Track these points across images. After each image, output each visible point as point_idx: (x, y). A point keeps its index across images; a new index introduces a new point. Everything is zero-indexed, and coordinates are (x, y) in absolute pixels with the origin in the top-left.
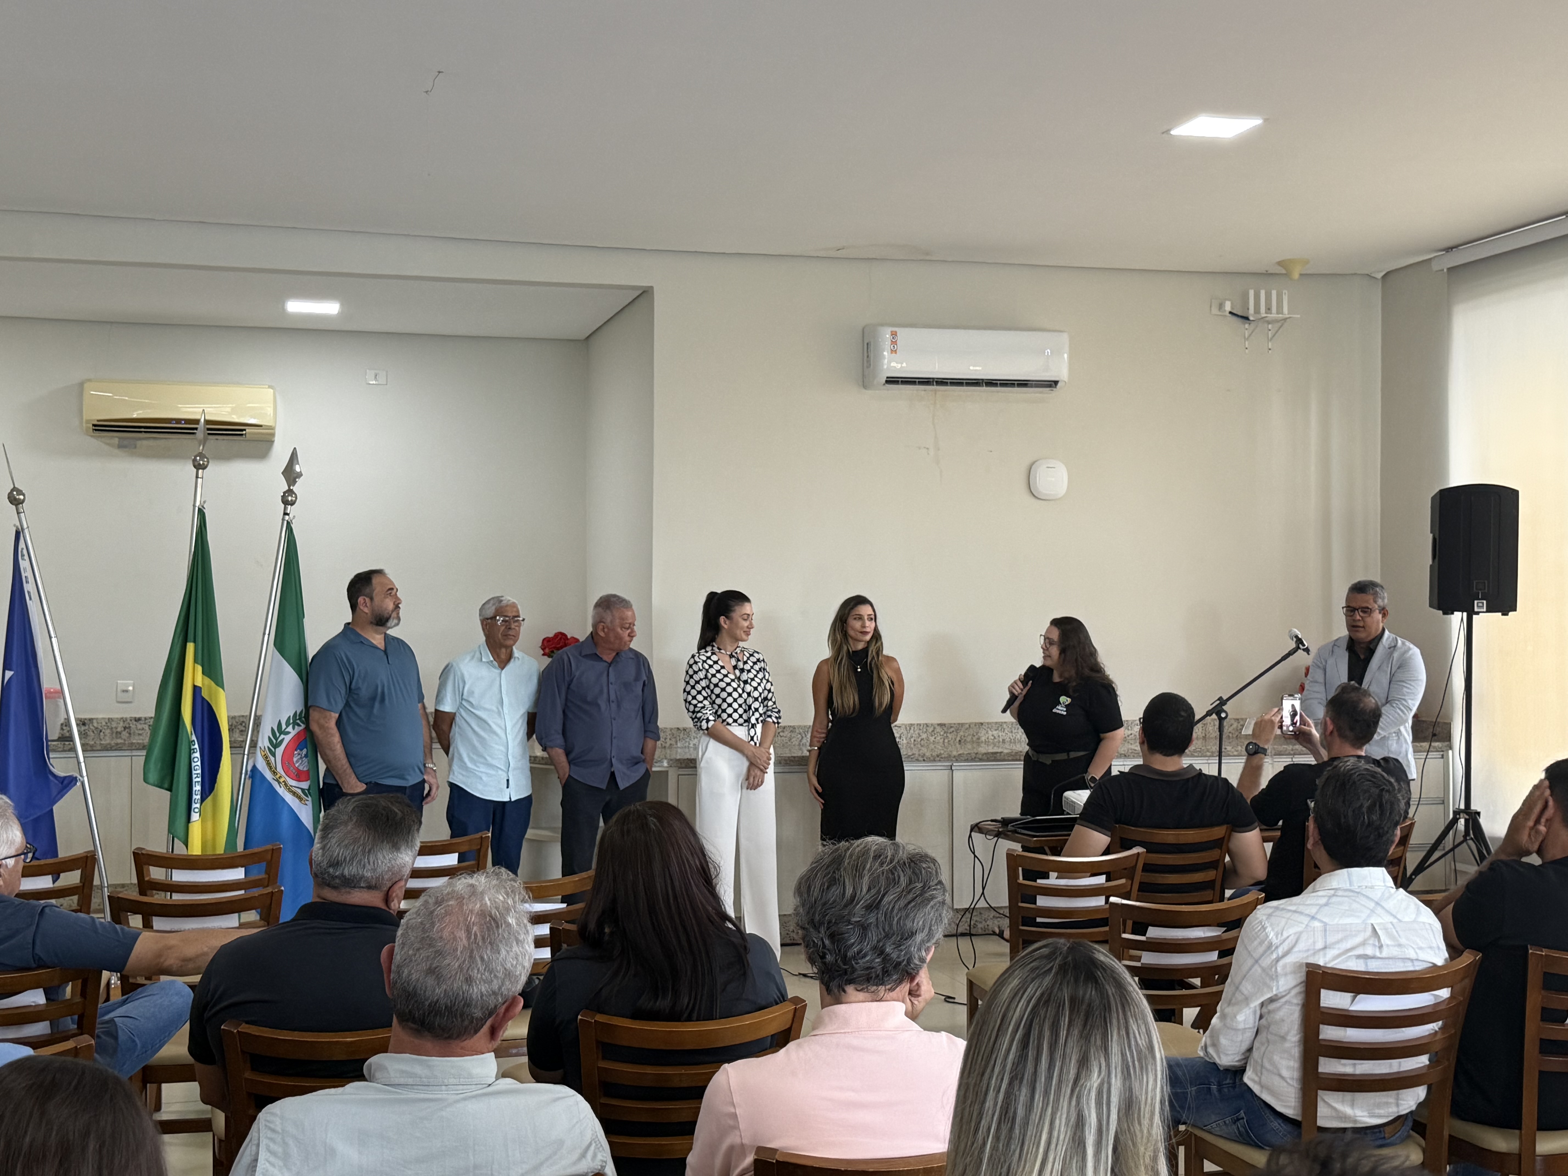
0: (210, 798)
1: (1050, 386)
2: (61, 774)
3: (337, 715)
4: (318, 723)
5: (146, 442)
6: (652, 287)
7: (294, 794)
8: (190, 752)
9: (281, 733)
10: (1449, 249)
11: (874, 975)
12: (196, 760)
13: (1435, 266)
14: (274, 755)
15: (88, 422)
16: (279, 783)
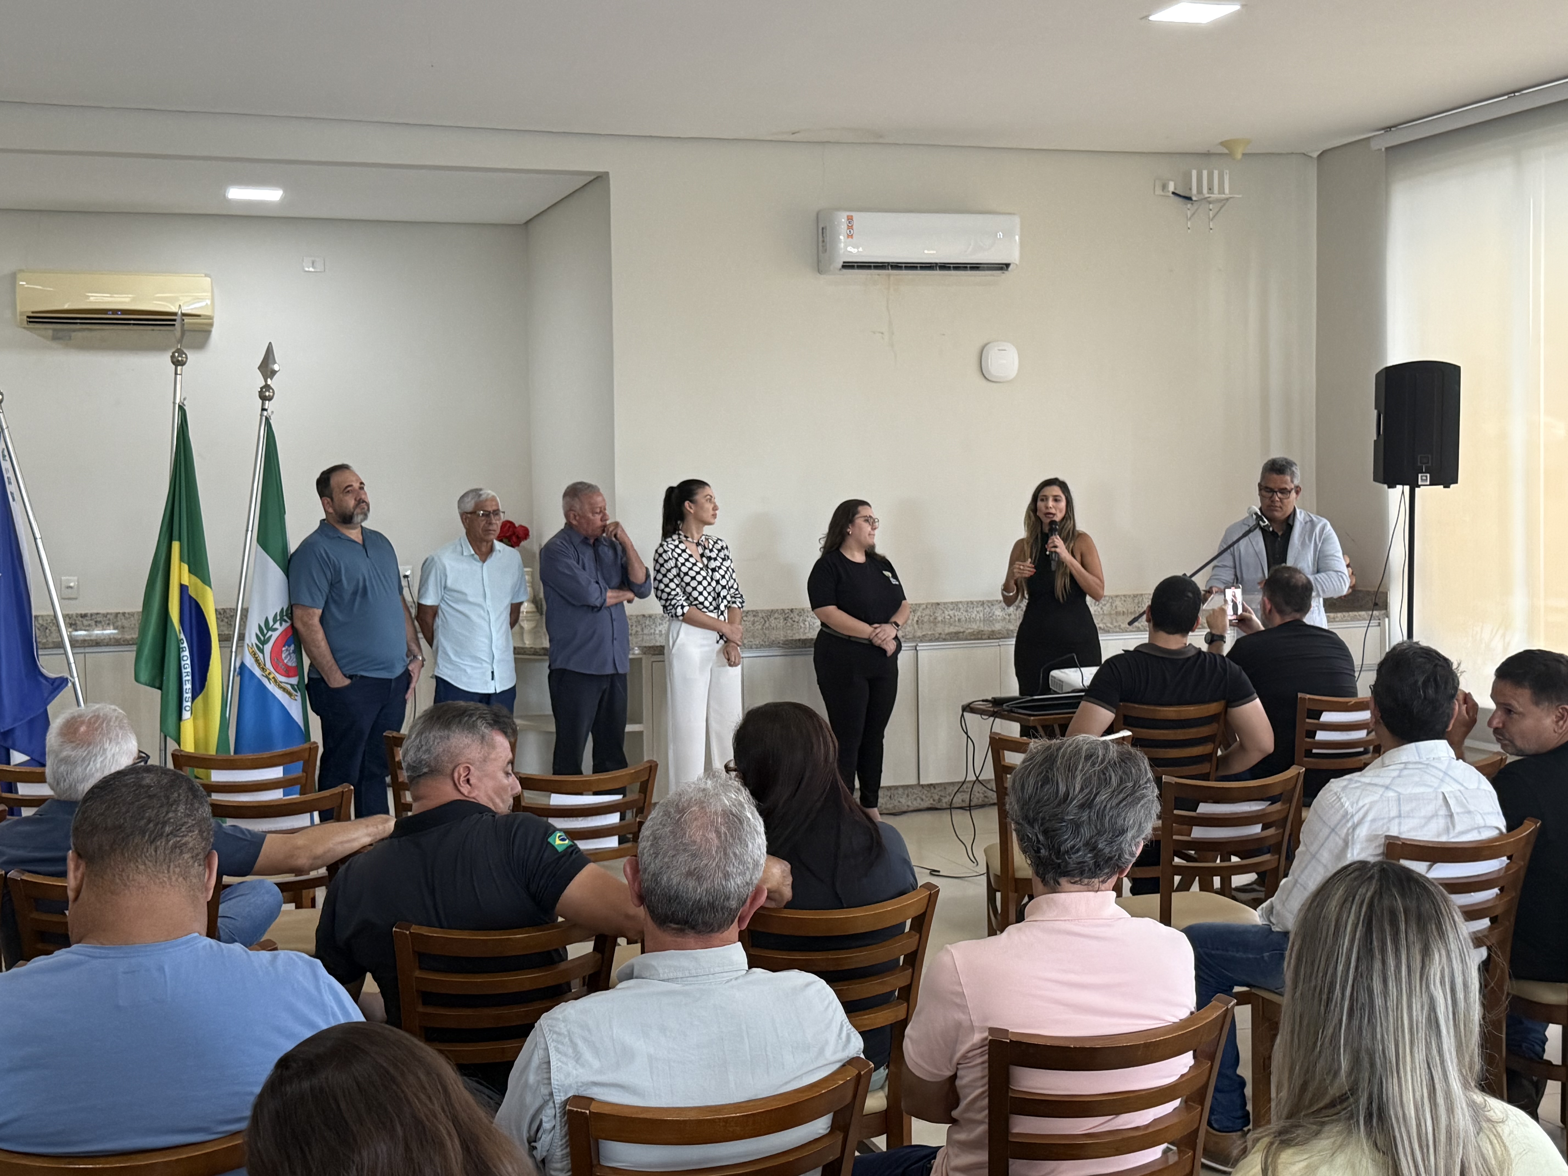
0: (200, 697)
1: (1001, 269)
2: (52, 675)
3: (321, 611)
4: (302, 621)
5: (81, 334)
6: (607, 174)
7: (284, 690)
8: (179, 650)
9: (269, 629)
10: (1388, 129)
11: (1087, 869)
12: (185, 658)
13: (1375, 145)
14: (262, 651)
15: (22, 313)
16: (269, 679)
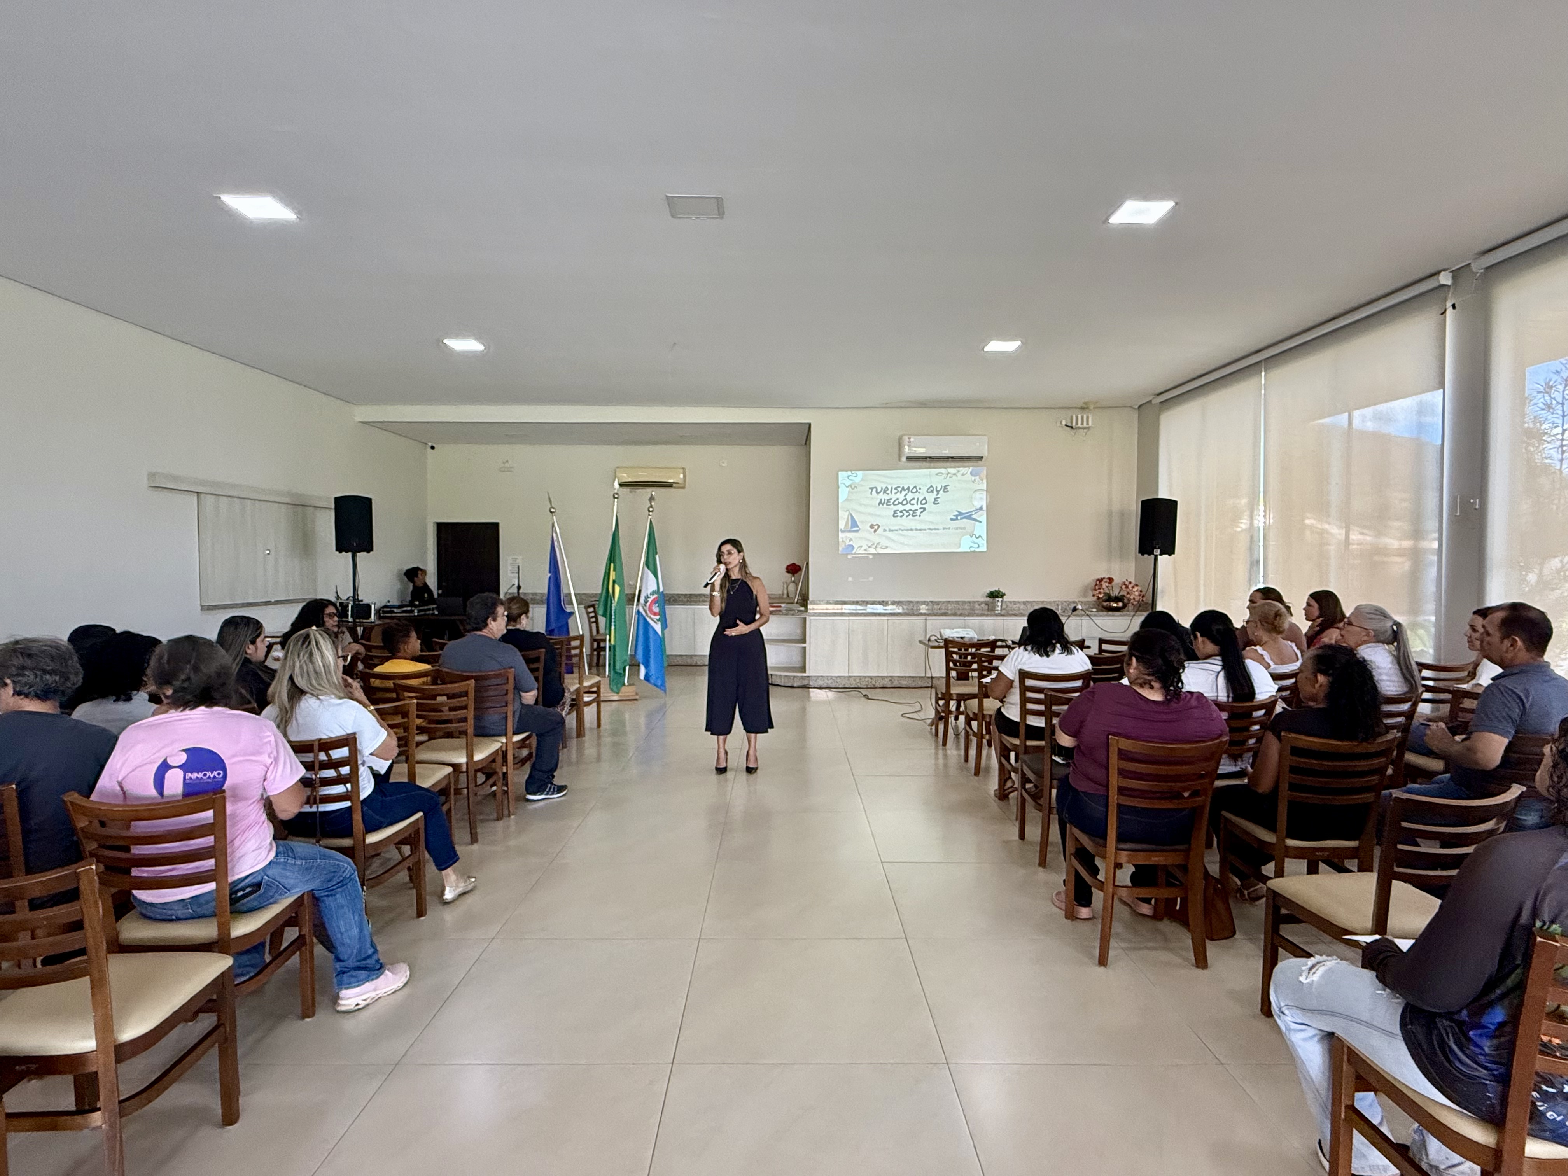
1: (978, 459)
6: (811, 424)
9: (648, 598)
16: (647, 616)
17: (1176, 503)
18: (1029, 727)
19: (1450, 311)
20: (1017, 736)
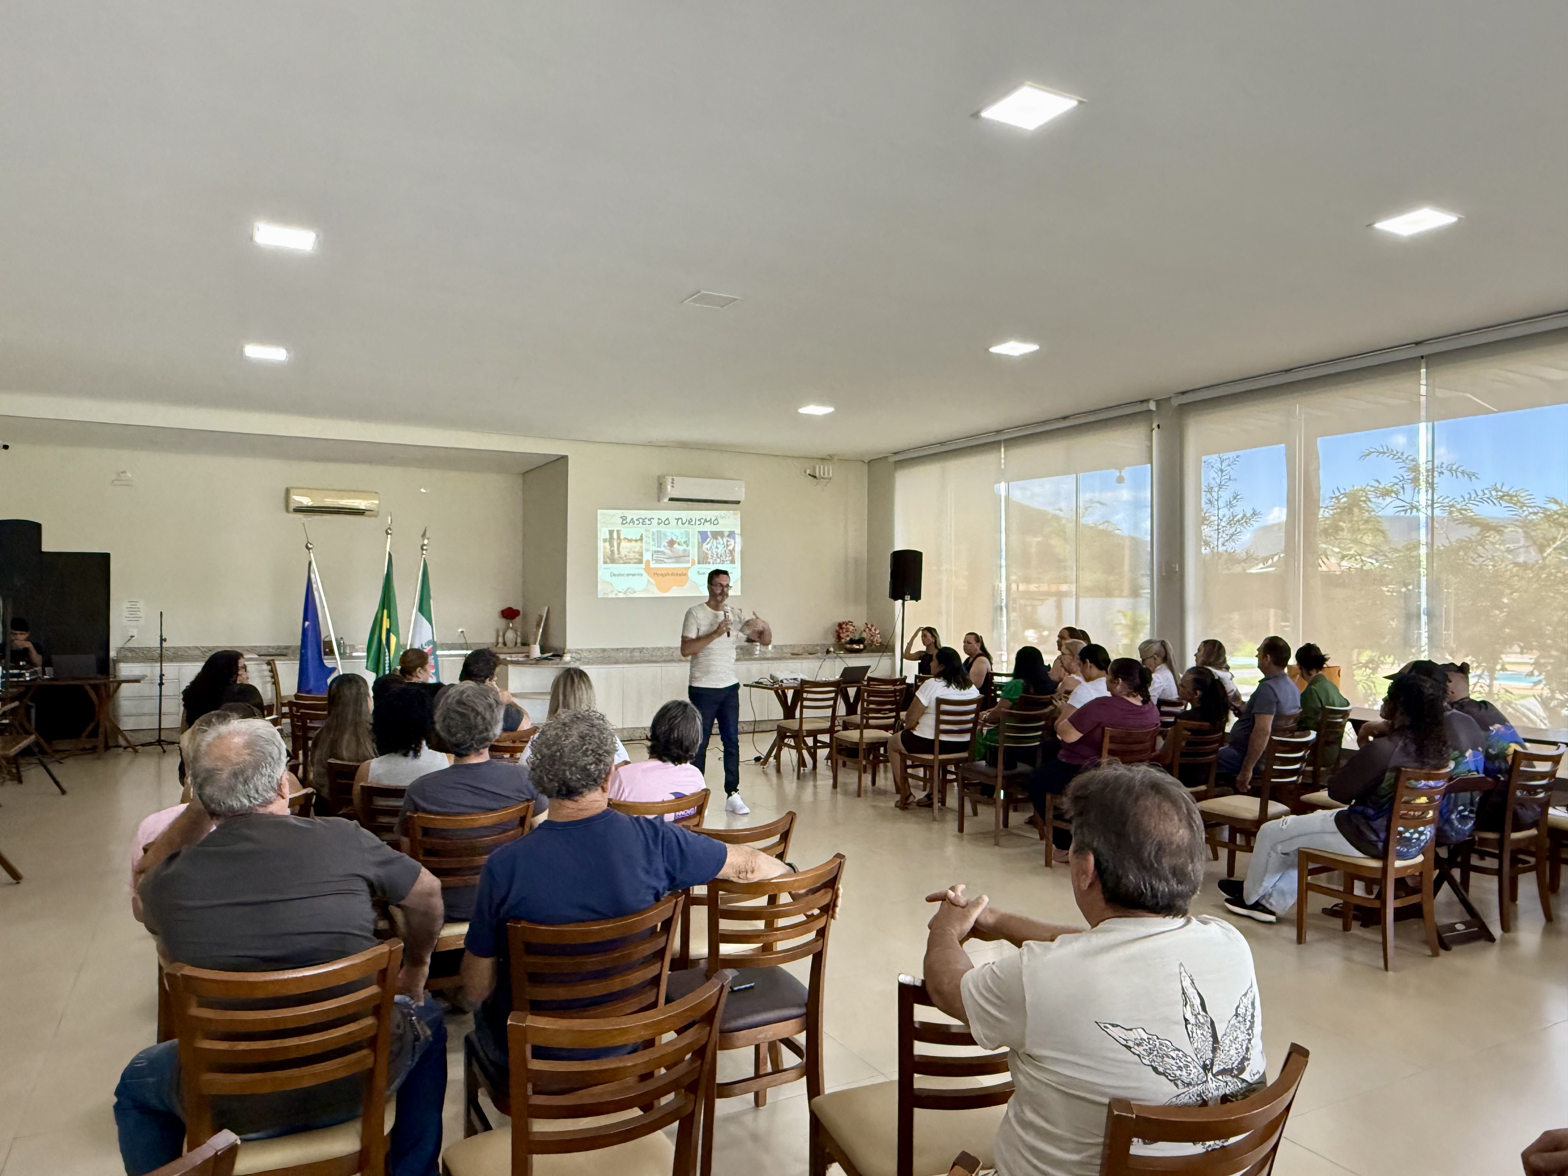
1: (736, 503)
5: (317, 517)
6: (567, 456)
10: (895, 453)
17: (921, 554)
18: (941, 742)
19: (1156, 429)
20: (931, 752)
